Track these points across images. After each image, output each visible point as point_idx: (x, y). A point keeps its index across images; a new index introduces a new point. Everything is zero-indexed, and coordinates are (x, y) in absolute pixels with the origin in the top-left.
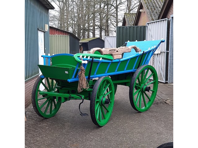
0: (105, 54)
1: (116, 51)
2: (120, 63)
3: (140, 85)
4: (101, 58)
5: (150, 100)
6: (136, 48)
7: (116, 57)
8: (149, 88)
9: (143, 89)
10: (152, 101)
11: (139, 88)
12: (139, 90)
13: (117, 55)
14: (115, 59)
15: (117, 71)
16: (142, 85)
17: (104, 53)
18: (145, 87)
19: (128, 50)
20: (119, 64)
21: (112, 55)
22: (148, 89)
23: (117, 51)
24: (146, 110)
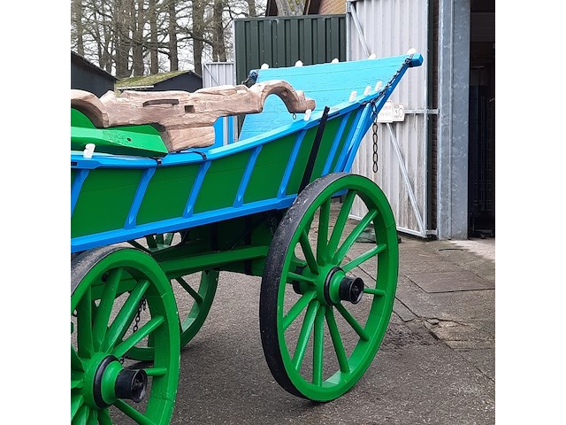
0: (119, 122)
1: (181, 107)
2: (207, 166)
3: (315, 272)
4: (90, 147)
5: (363, 339)
6: (286, 90)
7: (180, 139)
8: (359, 282)
9: (327, 288)
10: (372, 339)
11: (311, 286)
12: (312, 296)
13: (189, 126)
14: (176, 147)
15: (195, 211)
16: (325, 271)
17: (109, 117)
18: (337, 281)
19: (247, 101)
20: (201, 177)
21: (159, 128)
22: (352, 290)
23: (189, 109)
24: (348, 390)
